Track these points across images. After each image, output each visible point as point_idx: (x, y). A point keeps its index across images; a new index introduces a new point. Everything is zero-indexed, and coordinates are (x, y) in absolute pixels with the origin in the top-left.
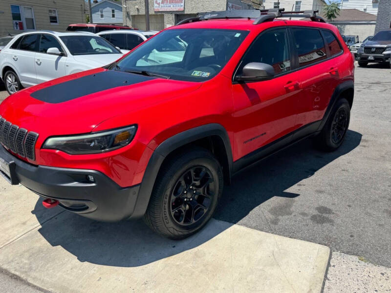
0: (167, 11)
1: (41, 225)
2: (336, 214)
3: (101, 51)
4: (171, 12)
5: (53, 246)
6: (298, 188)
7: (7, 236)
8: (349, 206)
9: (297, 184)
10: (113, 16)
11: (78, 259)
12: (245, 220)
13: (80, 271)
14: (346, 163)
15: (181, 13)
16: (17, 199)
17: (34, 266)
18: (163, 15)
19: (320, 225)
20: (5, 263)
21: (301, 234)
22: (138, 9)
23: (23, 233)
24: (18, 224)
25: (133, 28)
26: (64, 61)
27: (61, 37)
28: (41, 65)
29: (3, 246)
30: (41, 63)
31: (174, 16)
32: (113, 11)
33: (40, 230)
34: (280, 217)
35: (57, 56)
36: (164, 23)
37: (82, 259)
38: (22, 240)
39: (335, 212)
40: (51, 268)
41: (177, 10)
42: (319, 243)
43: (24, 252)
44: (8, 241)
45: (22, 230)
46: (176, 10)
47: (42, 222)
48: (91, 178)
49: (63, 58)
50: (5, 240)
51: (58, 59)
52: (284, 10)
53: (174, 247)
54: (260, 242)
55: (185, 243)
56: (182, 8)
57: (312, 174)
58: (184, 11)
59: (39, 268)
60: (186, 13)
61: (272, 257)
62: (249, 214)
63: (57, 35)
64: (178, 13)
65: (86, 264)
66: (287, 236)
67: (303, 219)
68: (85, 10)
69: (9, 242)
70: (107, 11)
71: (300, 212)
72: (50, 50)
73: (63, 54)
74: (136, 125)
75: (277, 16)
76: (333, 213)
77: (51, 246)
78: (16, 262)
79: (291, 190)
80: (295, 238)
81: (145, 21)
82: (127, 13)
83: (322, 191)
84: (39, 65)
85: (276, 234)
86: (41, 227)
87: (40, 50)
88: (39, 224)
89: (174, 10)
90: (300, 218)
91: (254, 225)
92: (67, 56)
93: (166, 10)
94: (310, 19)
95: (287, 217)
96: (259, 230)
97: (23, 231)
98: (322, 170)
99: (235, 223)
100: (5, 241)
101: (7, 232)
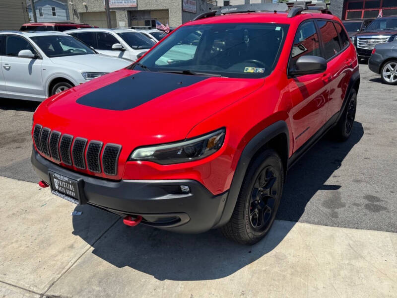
0: (119, 8)
1: (92, 246)
2: (385, 201)
3: (75, 52)
4: (123, 9)
5: (120, 268)
6: (335, 179)
7: (59, 263)
8: (392, 192)
9: (332, 176)
10: (54, 14)
11: (155, 277)
12: (304, 216)
13: (165, 291)
14: (364, 152)
15: (134, 9)
16: (47, 221)
17: (110, 292)
18: (115, 12)
19: (377, 213)
20: (74, 293)
21: (366, 224)
22: (86, 6)
23: (77, 258)
24: (65, 248)
25: (93, 26)
26: (40, 65)
27: (32, 38)
28: (11, 69)
29: (60, 275)
30: (10, 67)
31: (126, 13)
32: (53, 9)
33: (94, 252)
34: (336, 210)
35: (30, 59)
36: (116, 20)
37: (161, 277)
38: (80, 266)
39: (383, 199)
40: (132, 292)
41: (130, 6)
42: (387, 231)
43: (89, 278)
44: (64, 268)
45: (72, 254)
46: (128, 6)
47: (92, 244)
48: (185, 188)
49: (37, 61)
50: (60, 268)
51: (32, 63)
52: (311, 2)
53: (250, 252)
54: (332, 237)
55: (259, 247)
56: (135, 4)
57: (340, 165)
58: (137, 7)
59: (118, 294)
60: (139, 9)
61: (352, 251)
62: (306, 211)
63: (27, 35)
64: (130, 10)
65: (167, 282)
66: (353, 228)
67: (358, 209)
68: (27, 8)
69: (65, 270)
70: (47, 9)
71: (352, 203)
72: (22, 53)
73: (37, 57)
74: (224, 128)
75: (304, 9)
76: (382, 201)
77: (118, 268)
78: (87, 290)
79: (330, 181)
80: (362, 229)
81: (106, 19)
82: (75, 11)
83: (359, 181)
84: (8, 70)
85: (341, 227)
86: (92, 249)
87: (7, 53)
88: (89, 246)
89: (126, 6)
90: (355, 208)
91: (316, 220)
92: (42, 59)
93: (117, 7)
94: (320, 12)
95: (342, 209)
96: (324, 225)
97: (75, 255)
98: (347, 160)
99: (296, 221)
100: (61, 270)
101: (56, 259)
